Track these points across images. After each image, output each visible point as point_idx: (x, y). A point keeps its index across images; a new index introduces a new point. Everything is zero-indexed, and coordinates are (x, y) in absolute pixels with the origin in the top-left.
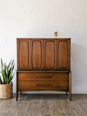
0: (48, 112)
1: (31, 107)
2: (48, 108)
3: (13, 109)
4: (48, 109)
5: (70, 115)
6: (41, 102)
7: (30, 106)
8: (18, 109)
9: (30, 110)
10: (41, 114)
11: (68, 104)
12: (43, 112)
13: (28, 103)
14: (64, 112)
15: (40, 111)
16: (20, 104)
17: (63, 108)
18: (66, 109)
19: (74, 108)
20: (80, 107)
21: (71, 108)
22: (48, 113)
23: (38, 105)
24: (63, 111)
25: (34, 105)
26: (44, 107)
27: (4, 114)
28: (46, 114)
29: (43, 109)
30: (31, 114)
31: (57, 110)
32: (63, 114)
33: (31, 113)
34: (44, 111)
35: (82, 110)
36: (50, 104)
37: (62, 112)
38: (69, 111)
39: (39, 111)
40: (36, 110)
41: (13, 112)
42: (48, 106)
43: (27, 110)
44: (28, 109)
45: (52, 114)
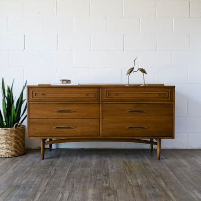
0: (106, 182)
1: (73, 173)
2: (107, 175)
3: (37, 177)
4: (106, 177)
5: (153, 187)
6: (94, 164)
7: (70, 171)
8: (47, 177)
9: (70, 178)
10: (92, 186)
11: (148, 168)
12: (98, 182)
13: (68, 166)
14: (140, 183)
15: (91, 181)
16: (50, 168)
17: (138, 175)
18: (144, 176)
19: (161, 175)
20: (171, 172)
21: (154, 175)
22: (108, 185)
23: (88, 170)
24: (138, 180)
25: (79, 170)
26: (99, 172)
27: (16, 186)
28: (102, 186)
29: (97, 177)
30: (73, 187)
31: (126, 178)
32: (138, 186)
33: (73, 184)
34: (99, 180)
35: (176, 178)
36: (112, 168)
37: (135, 182)
38: (150, 180)
39: (89, 180)
40: (83, 179)
41: (36, 182)
42: (108, 170)
43: (64, 178)
44: (67, 177)
45: (115, 186)
